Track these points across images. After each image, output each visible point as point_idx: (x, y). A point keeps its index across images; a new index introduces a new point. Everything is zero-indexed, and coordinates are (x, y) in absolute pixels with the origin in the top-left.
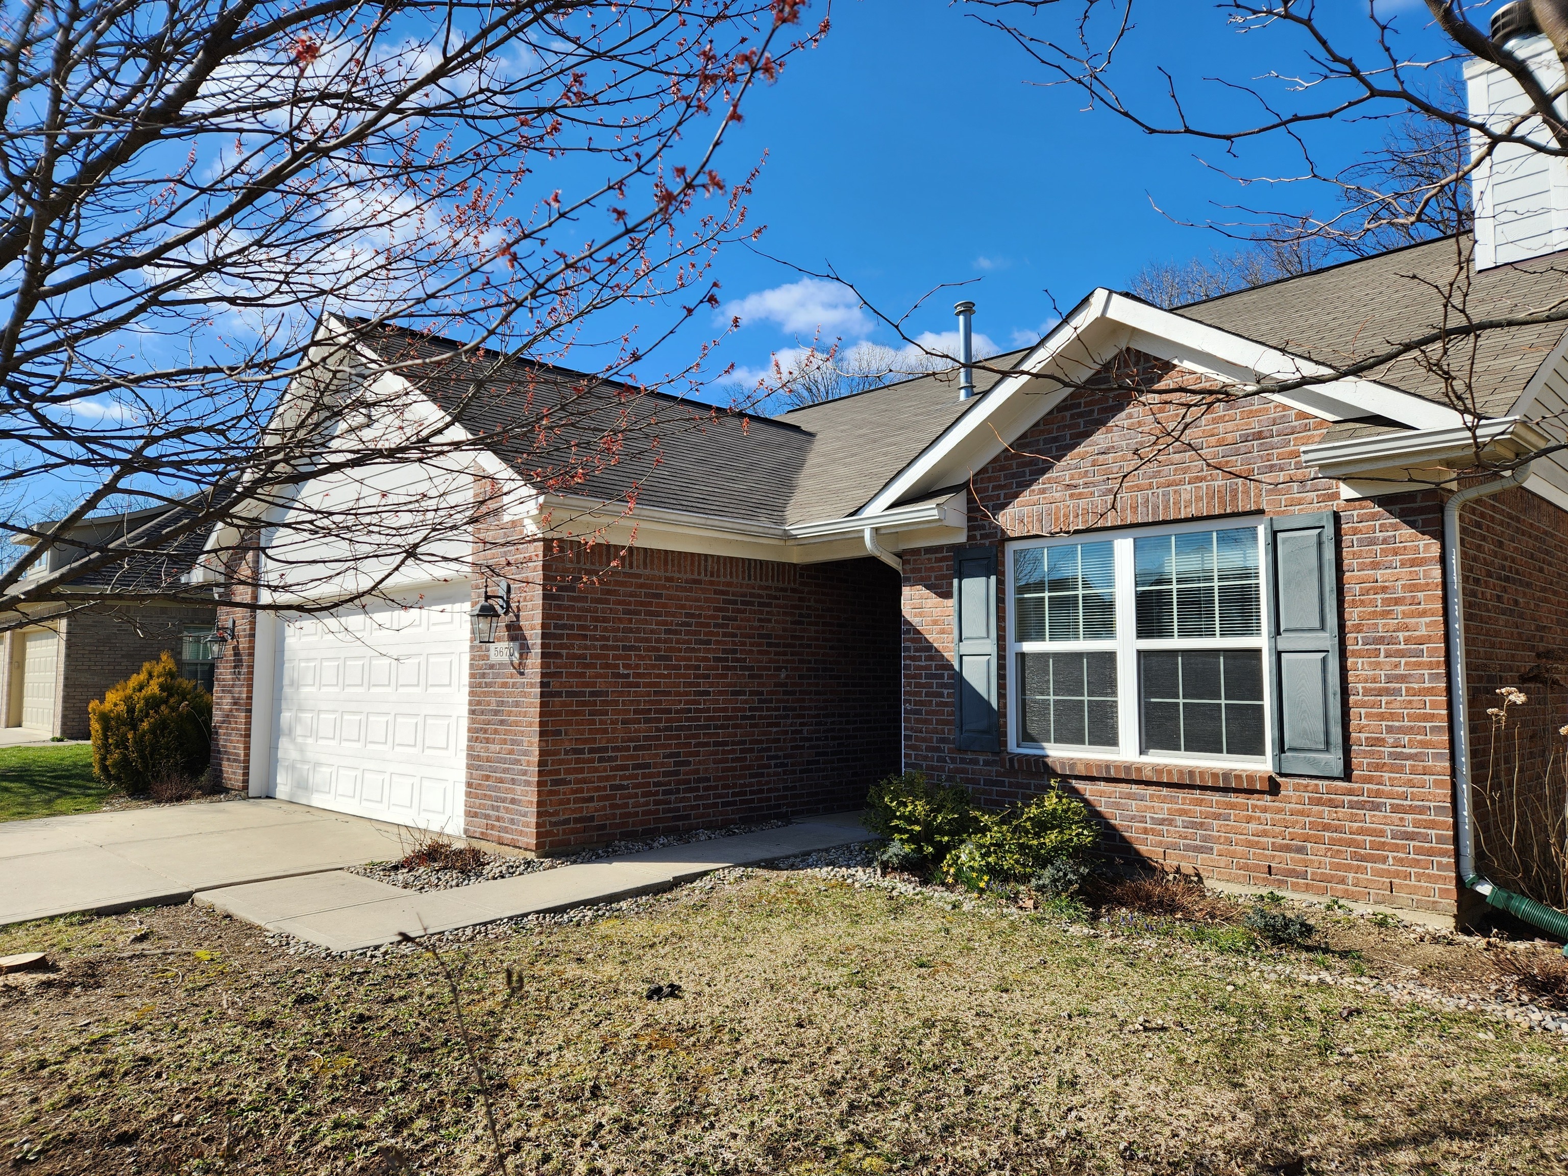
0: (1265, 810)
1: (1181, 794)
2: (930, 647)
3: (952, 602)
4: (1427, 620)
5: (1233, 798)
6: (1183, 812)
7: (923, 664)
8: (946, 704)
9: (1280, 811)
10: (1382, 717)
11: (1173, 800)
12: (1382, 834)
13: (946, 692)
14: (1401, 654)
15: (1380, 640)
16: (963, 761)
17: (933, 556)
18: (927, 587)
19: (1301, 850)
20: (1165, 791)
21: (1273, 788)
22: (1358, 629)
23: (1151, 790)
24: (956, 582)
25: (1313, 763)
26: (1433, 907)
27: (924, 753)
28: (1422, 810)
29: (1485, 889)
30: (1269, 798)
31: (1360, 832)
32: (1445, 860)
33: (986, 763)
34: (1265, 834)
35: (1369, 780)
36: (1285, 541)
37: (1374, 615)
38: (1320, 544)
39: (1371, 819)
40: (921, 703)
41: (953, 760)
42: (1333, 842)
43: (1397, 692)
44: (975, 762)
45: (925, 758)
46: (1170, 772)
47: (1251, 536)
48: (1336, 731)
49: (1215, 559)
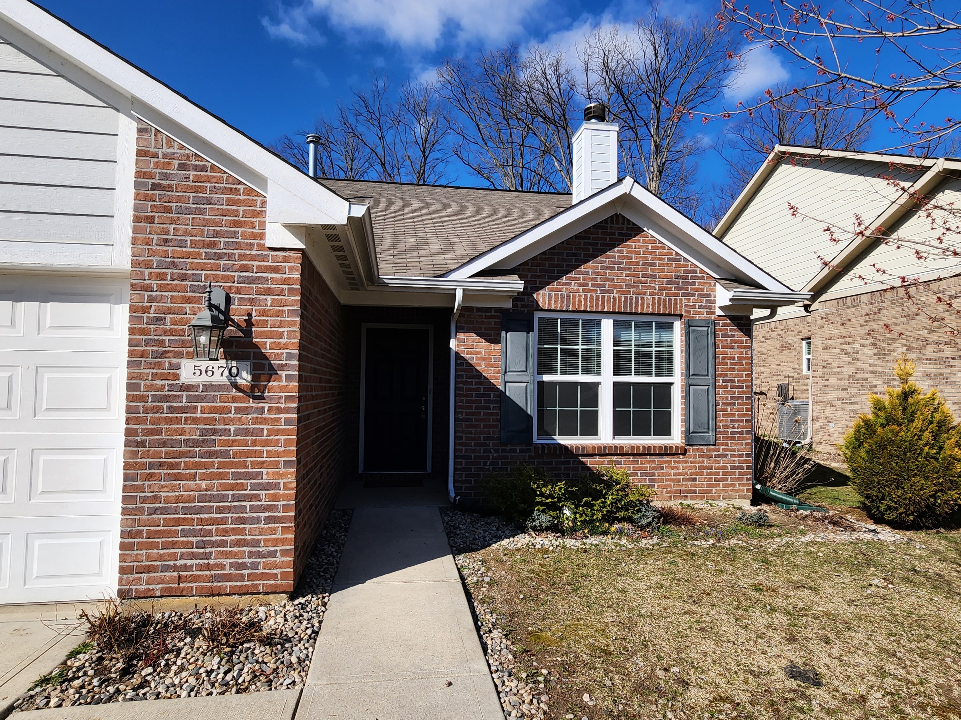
0: (679, 462)
2: (479, 375)
3: (498, 347)
4: (746, 373)
5: (665, 459)
6: (640, 468)
7: (474, 387)
8: (492, 414)
9: (686, 462)
10: (729, 415)
12: (726, 468)
13: (492, 406)
14: (737, 388)
15: (729, 382)
16: (504, 451)
17: (484, 314)
18: (478, 335)
19: (695, 480)
21: (683, 452)
22: (720, 376)
23: (623, 459)
24: (503, 333)
25: (703, 438)
26: (744, 497)
27: (473, 448)
28: (742, 456)
29: (758, 487)
30: (681, 456)
32: (749, 476)
33: (521, 451)
34: (680, 474)
35: (722, 444)
36: (694, 331)
37: (727, 370)
38: (708, 334)
39: (722, 462)
40: (472, 414)
41: (497, 451)
42: (708, 474)
43: (734, 404)
44: (514, 451)
45: (474, 451)
46: (638, 448)
47: (670, 326)
48: (712, 423)
49: (653, 336)
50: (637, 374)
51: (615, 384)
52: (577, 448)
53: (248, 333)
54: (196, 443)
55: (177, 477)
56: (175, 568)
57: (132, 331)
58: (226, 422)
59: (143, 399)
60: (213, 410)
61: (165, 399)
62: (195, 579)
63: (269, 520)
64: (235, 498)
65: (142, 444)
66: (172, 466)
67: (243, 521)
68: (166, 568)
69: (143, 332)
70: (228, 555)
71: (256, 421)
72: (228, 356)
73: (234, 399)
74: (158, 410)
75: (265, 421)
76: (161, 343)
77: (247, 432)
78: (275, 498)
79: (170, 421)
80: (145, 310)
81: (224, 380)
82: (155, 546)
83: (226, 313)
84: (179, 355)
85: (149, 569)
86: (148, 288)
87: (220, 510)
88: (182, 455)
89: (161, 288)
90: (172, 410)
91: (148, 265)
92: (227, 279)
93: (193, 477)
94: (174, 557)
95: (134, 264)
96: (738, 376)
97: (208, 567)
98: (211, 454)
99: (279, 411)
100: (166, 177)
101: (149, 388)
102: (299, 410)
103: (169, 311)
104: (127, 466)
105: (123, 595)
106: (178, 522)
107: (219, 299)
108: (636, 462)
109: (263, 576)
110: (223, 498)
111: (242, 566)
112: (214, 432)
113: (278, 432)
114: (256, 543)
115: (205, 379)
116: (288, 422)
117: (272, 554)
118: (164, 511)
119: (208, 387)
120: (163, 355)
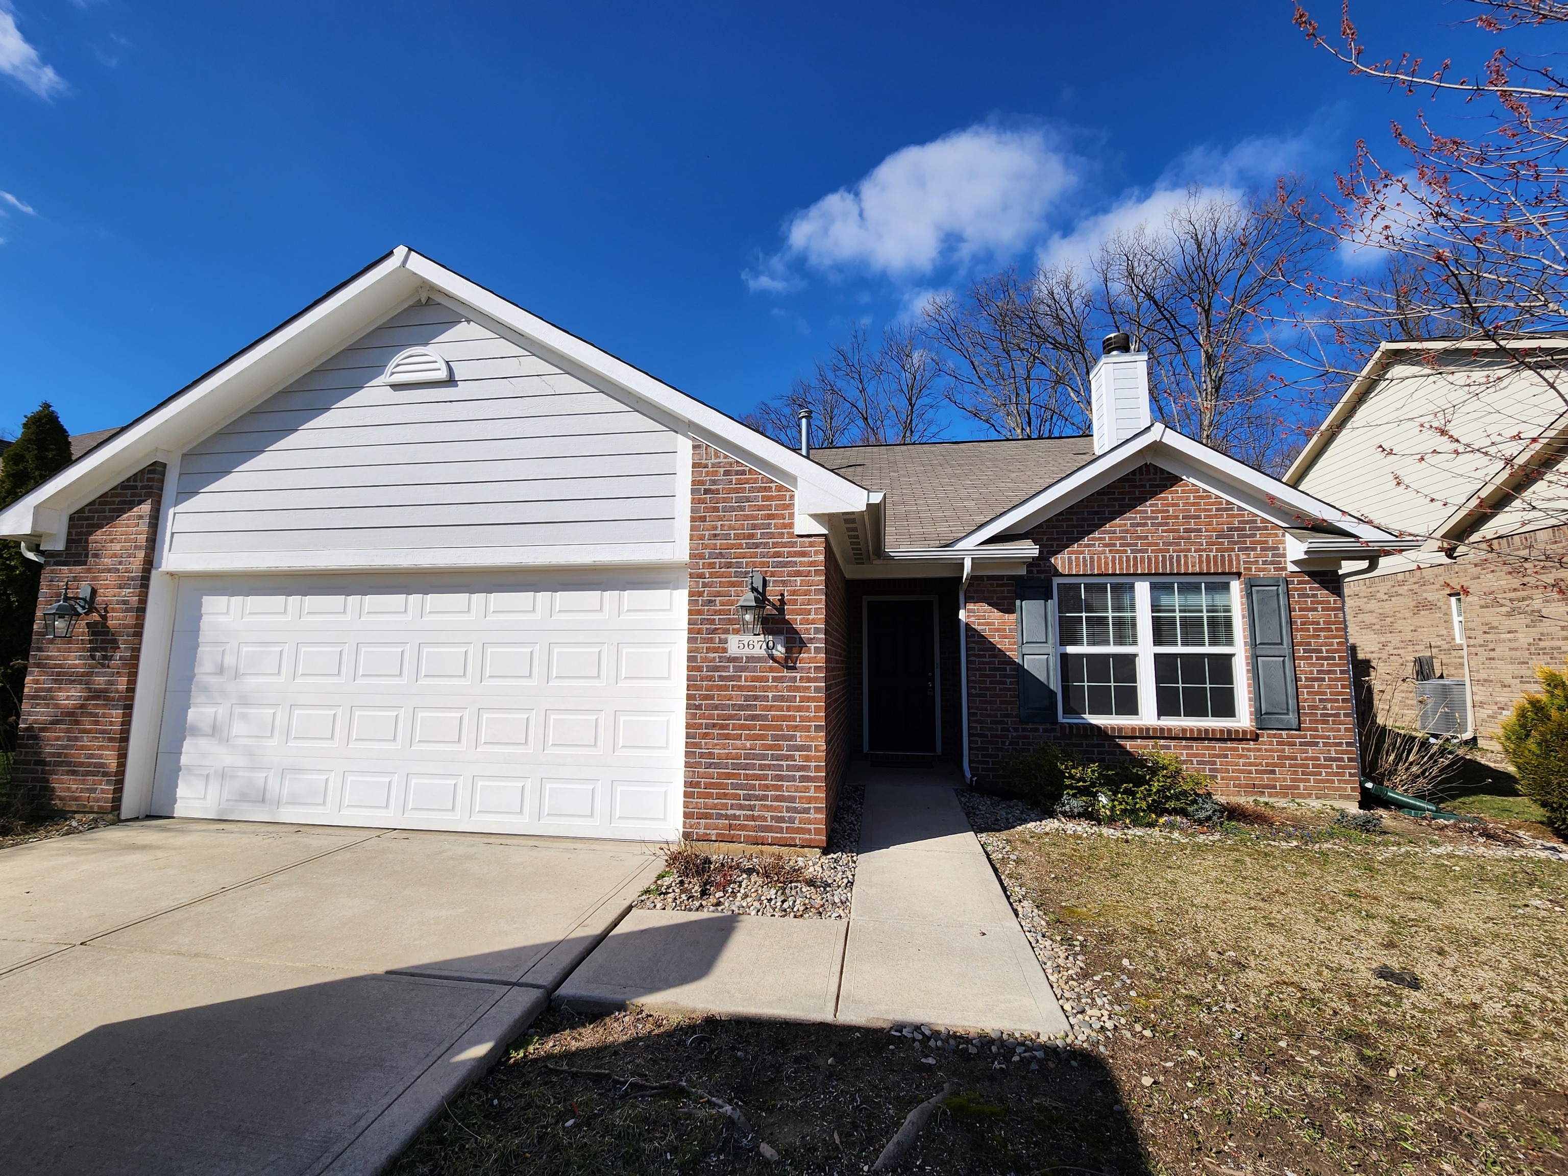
0: (1249, 750)
2: (993, 647)
3: (1013, 617)
4: (1338, 640)
5: (1229, 745)
6: (1196, 755)
7: (987, 660)
8: (1009, 690)
9: (1259, 750)
10: (1317, 693)
12: (1318, 759)
13: (1008, 681)
14: (1326, 658)
15: (1314, 651)
16: (1024, 730)
17: (995, 582)
18: (989, 605)
19: (1273, 772)
21: (1256, 738)
22: (1300, 644)
23: (1172, 743)
24: (1018, 602)
25: (1281, 721)
26: (1348, 798)
27: (989, 726)
28: (1340, 744)
29: (1369, 785)
30: (1252, 743)
31: (1307, 759)
32: (1353, 771)
33: (1045, 731)
34: (1251, 764)
35: (1310, 729)
36: (1258, 591)
37: (1309, 637)
38: (1278, 595)
39: (1311, 752)
40: (987, 689)
41: (1016, 730)
42: (1291, 766)
43: (1323, 680)
44: (1037, 730)
45: (990, 729)
46: (1192, 730)
47: (1226, 587)
48: (1292, 703)
49: (1203, 600)
50: (1185, 643)
51: (1156, 656)
52: (1113, 729)
53: (781, 611)
54: (741, 708)
55: (727, 736)
56: (727, 817)
57: (691, 612)
58: (765, 688)
59: (699, 669)
60: (754, 679)
61: (716, 669)
62: (743, 828)
63: (803, 779)
64: (774, 757)
65: (699, 707)
66: (723, 727)
67: (780, 778)
68: (719, 817)
69: (699, 612)
70: (769, 808)
71: (789, 689)
72: (766, 632)
73: (772, 669)
74: (711, 678)
75: (797, 689)
76: (712, 621)
77: (782, 699)
78: (807, 759)
79: (720, 688)
80: (700, 594)
81: (763, 652)
82: (709, 796)
83: (763, 594)
84: (727, 632)
85: (707, 816)
86: (702, 576)
87: (762, 768)
88: (731, 717)
89: (712, 575)
90: (722, 678)
91: (702, 557)
92: (763, 564)
93: (739, 737)
94: (725, 806)
95: (692, 556)
96: (1326, 644)
97: (753, 818)
98: (754, 718)
99: (809, 680)
100: (714, 482)
101: (704, 660)
102: (826, 679)
103: (718, 594)
104: (688, 726)
105: (686, 836)
106: (728, 776)
107: (758, 582)
108: (1191, 747)
109: (799, 830)
110: (764, 757)
111: (781, 819)
112: (756, 698)
113: (809, 699)
114: (792, 799)
115: (747, 651)
116: (817, 690)
117: (806, 811)
118: (717, 766)
119: (750, 659)
120: (714, 631)
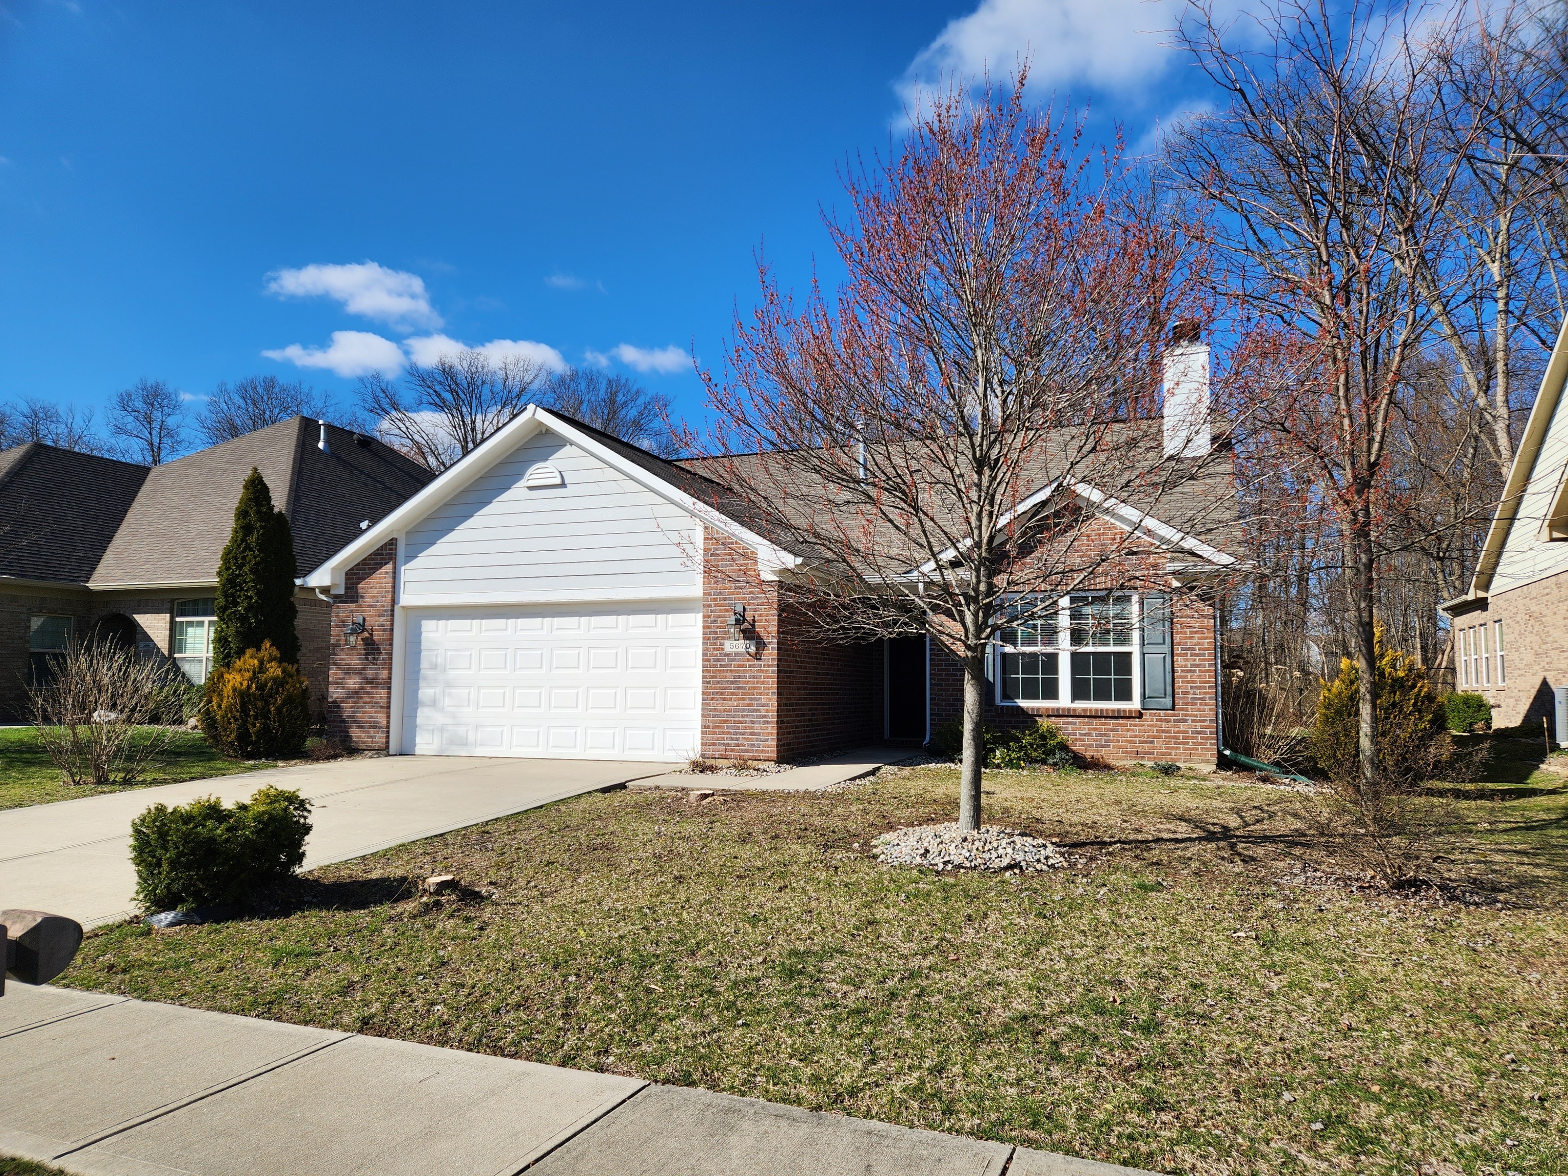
0: (1135, 725)
1: (1094, 721)
4: (1207, 641)
5: (1120, 721)
6: (1094, 729)
9: (1142, 725)
10: (1188, 682)
11: (1091, 724)
12: (1187, 732)
14: (1197, 655)
15: (1188, 649)
19: (1152, 742)
20: (1086, 720)
21: (1140, 715)
22: (1179, 644)
23: (1078, 720)
25: (1159, 703)
29: (1227, 752)
30: (1138, 720)
31: (1178, 732)
32: (1212, 741)
34: (1136, 736)
35: (1182, 709)
36: (1148, 603)
37: (1186, 638)
39: (1183, 726)
42: (1166, 737)
43: (1194, 671)
46: (1091, 710)
47: (1129, 599)
48: (1169, 689)
49: (1111, 609)
50: (1095, 644)
51: (1073, 654)
53: (753, 626)
54: (732, 683)
55: (724, 699)
56: (724, 745)
57: (704, 628)
58: (745, 672)
59: (709, 660)
60: (739, 666)
61: (718, 660)
62: (732, 750)
63: (765, 722)
64: (749, 711)
65: (709, 683)
66: (722, 694)
67: (753, 722)
68: (721, 744)
69: (709, 627)
70: (747, 739)
71: (758, 671)
72: (745, 638)
73: (748, 660)
74: (715, 666)
75: (762, 671)
76: (716, 633)
77: (754, 677)
78: (767, 711)
79: (720, 671)
80: (709, 617)
81: (743, 650)
82: (715, 733)
83: (743, 616)
84: (724, 638)
85: (714, 744)
86: (710, 606)
87: (743, 716)
88: (726, 688)
89: (716, 605)
90: (721, 666)
91: (710, 594)
92: (744, 599)
93: (731, 699)
94: (723, 739)
95: (705, 594)
96: (1199, 644)
97: (738, 745)
98: (739, 688)
99: (769, 666)
100: (716, 549)
101: (712, 655)
102: (778, 666)
103: (719, 617)
104: (703, 693)
105: (703, 756)
106: (725, 722)
107: (739, 609)
109: (762, 751)
110: (744, 710)
111: (753, 745)
112: (740, 677)
113: (768, 677)
114: (759, 734)
115: (735, 650)
116: (773, 672)
117: (766, 740)
118: (719, 716)
119: (737, 654)
120: (717, 638)
